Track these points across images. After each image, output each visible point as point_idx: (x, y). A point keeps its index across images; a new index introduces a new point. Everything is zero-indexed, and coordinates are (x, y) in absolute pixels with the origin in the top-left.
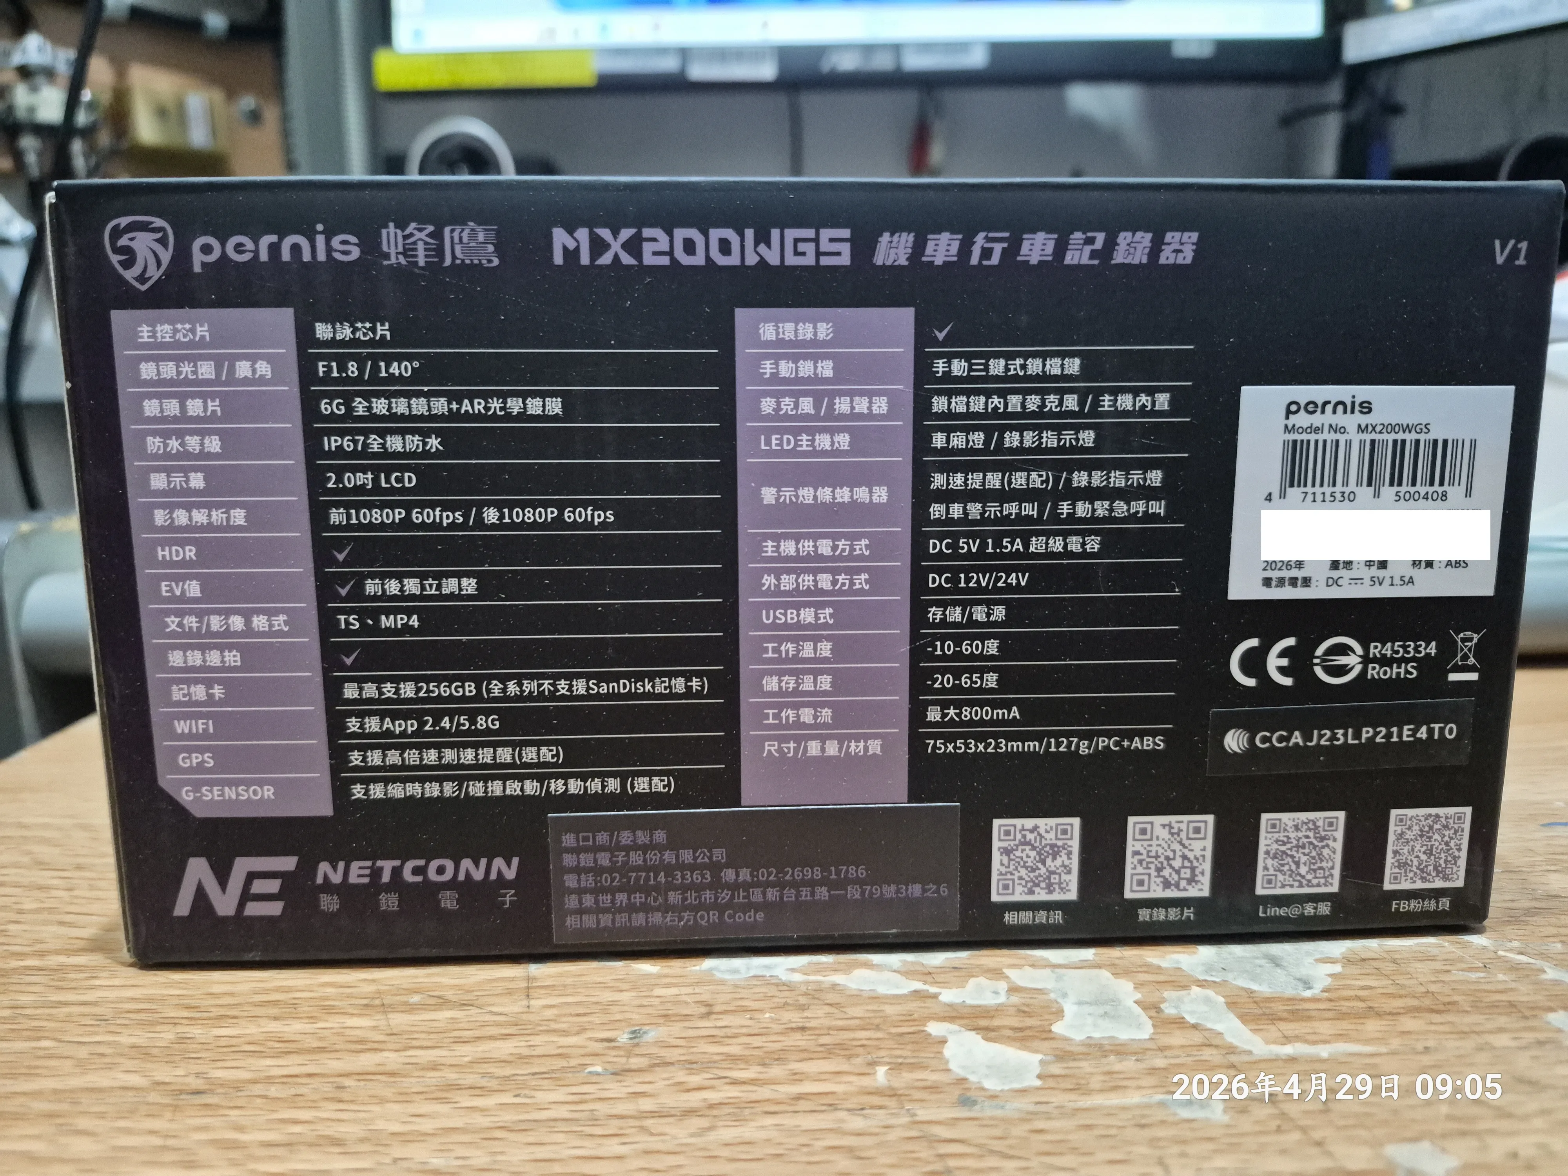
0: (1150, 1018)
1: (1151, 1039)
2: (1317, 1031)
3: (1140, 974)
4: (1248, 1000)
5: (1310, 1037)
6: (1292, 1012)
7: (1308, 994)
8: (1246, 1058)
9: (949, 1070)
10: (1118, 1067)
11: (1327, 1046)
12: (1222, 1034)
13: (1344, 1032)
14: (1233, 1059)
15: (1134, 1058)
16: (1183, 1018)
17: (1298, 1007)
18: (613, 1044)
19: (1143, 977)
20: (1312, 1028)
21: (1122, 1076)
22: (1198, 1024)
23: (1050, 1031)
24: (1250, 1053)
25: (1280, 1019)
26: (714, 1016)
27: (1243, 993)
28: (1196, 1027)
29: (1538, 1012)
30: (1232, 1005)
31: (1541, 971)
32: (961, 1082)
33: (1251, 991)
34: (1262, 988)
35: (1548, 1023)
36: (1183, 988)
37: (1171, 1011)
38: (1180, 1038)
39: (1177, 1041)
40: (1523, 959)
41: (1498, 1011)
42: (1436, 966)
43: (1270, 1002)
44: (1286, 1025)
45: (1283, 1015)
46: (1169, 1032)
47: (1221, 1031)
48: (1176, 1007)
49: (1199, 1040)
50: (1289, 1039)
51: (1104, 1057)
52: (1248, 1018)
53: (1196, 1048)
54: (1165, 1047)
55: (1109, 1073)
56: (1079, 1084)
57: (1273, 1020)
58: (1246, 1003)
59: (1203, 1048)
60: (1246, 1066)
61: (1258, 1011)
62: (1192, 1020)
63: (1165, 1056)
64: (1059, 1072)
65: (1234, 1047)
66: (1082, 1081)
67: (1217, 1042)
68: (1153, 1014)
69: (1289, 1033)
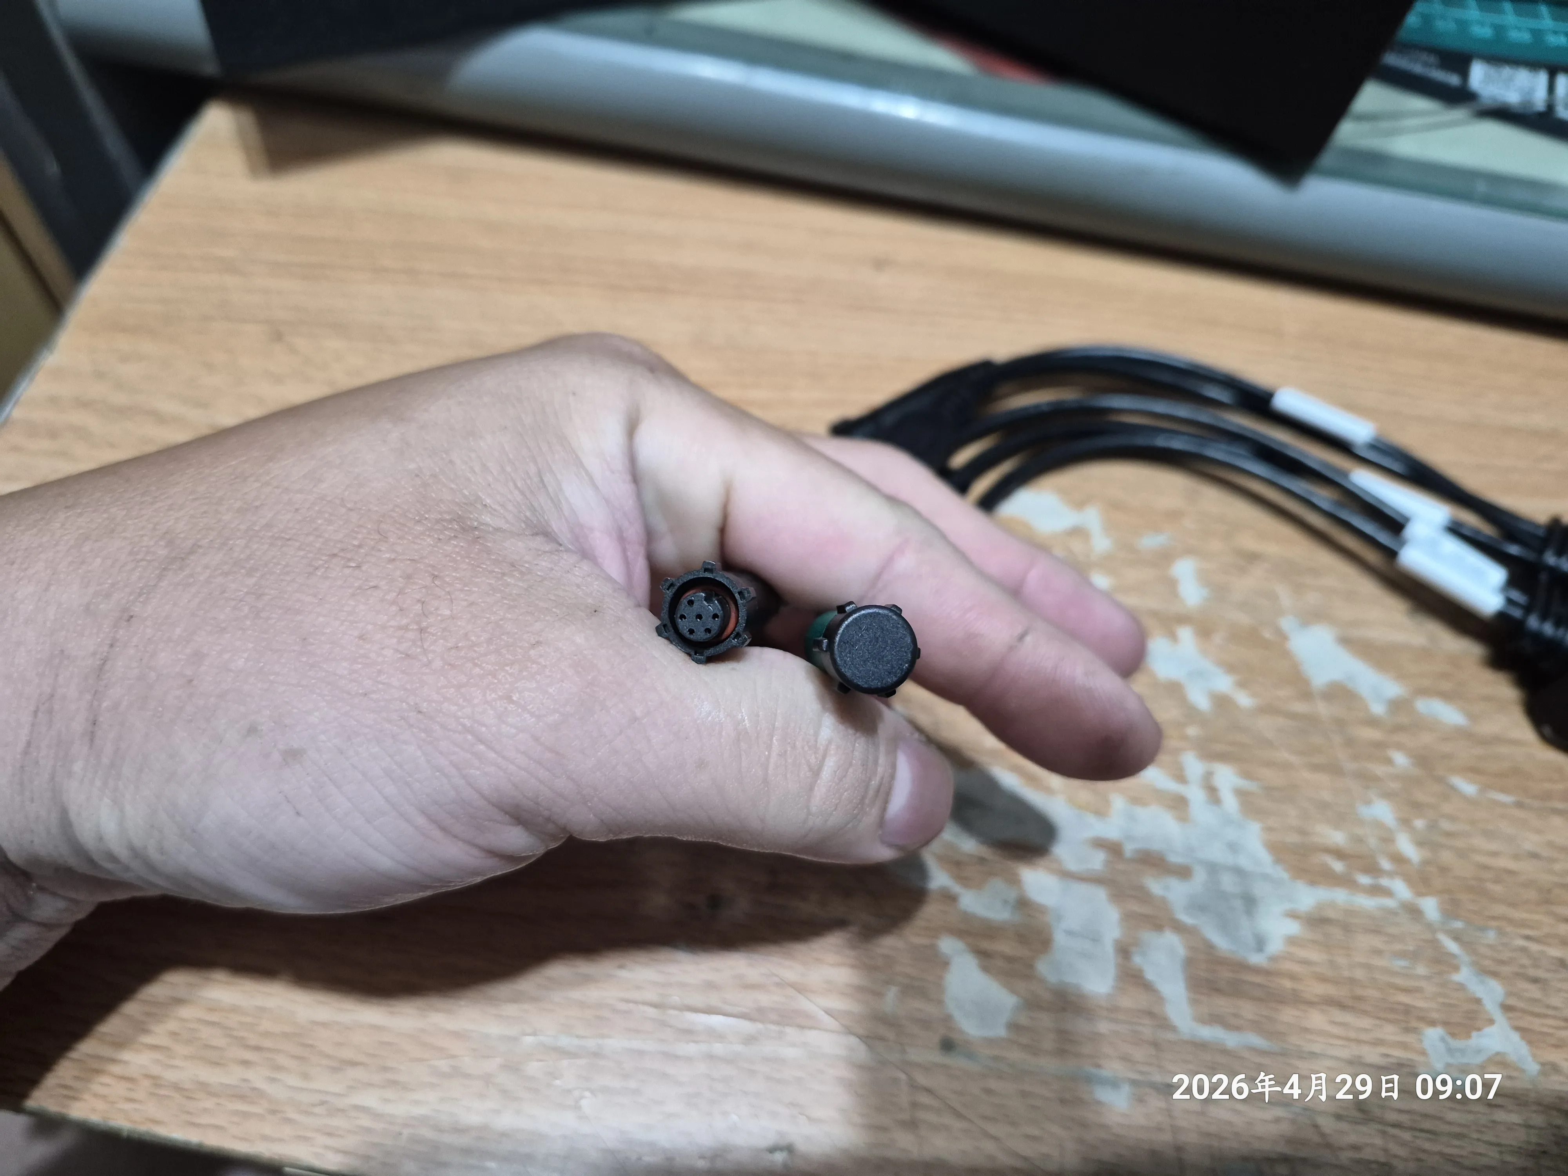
0: (1118, 966)
1: (1109, 995)
2: (1240, 1014)
3: (1130, 901)
4: (1204, 958)
5: (1231, 1020)
6: (1231, 982)
7: (1255, 960)
9: (942, 1002)
11: (1240, 1034)
12: (1163, 1000)
13: (1258, 1019)
14: (1162, 1034)
16: (1142, 972)
17: (1239, 977)
18: (694, 913)
19: (1134, 906)
20: (1238, 1007)
22: (1151, 982)
23: (1033, 967)
24: (1176, 1028)
25: (1219, 991)
27: (1205, 948)
28: (1148, 987)
29: (1421, 1025)
30: (1189, 963)
31: (1456, 968)
32: (947, 1019)
33: (1210, 947)
34: (1221, 943)
35: (1421, 1041)
36: (1159, 927)
37: (1137, 960)
38: (1130, 1000)
39: (1126, 1002)
40: (1452, 947)
41: (1391, 1016)
42: (1377, 942)
43: (1220, 963)
44: (1218, 999)
45: (1223, 985)
46: (1125, 987)
47: (1165, 996)
48: (1143, 954)
49: (1144, 1004)
50: (1213, 1017)
51: (1064, 1010)
52: (1193, 982)
53: (1138, 1014)
54: (1114, 1007)
55: (1061, 1032)
56: (1034, 1041)
57: (1212, 989)
58: (1200, 961)
59: (1143, 1015)
60: (1166, 1045)
61: (1205, 975)
62: (1149, 976)
63: (1110, 1021)
64: (1024, 1022)
65: (1167, 1019)
66: (1038, 1037)
67: (1156, 1009)
68: (1121, 961)
69: (1217, 1010)
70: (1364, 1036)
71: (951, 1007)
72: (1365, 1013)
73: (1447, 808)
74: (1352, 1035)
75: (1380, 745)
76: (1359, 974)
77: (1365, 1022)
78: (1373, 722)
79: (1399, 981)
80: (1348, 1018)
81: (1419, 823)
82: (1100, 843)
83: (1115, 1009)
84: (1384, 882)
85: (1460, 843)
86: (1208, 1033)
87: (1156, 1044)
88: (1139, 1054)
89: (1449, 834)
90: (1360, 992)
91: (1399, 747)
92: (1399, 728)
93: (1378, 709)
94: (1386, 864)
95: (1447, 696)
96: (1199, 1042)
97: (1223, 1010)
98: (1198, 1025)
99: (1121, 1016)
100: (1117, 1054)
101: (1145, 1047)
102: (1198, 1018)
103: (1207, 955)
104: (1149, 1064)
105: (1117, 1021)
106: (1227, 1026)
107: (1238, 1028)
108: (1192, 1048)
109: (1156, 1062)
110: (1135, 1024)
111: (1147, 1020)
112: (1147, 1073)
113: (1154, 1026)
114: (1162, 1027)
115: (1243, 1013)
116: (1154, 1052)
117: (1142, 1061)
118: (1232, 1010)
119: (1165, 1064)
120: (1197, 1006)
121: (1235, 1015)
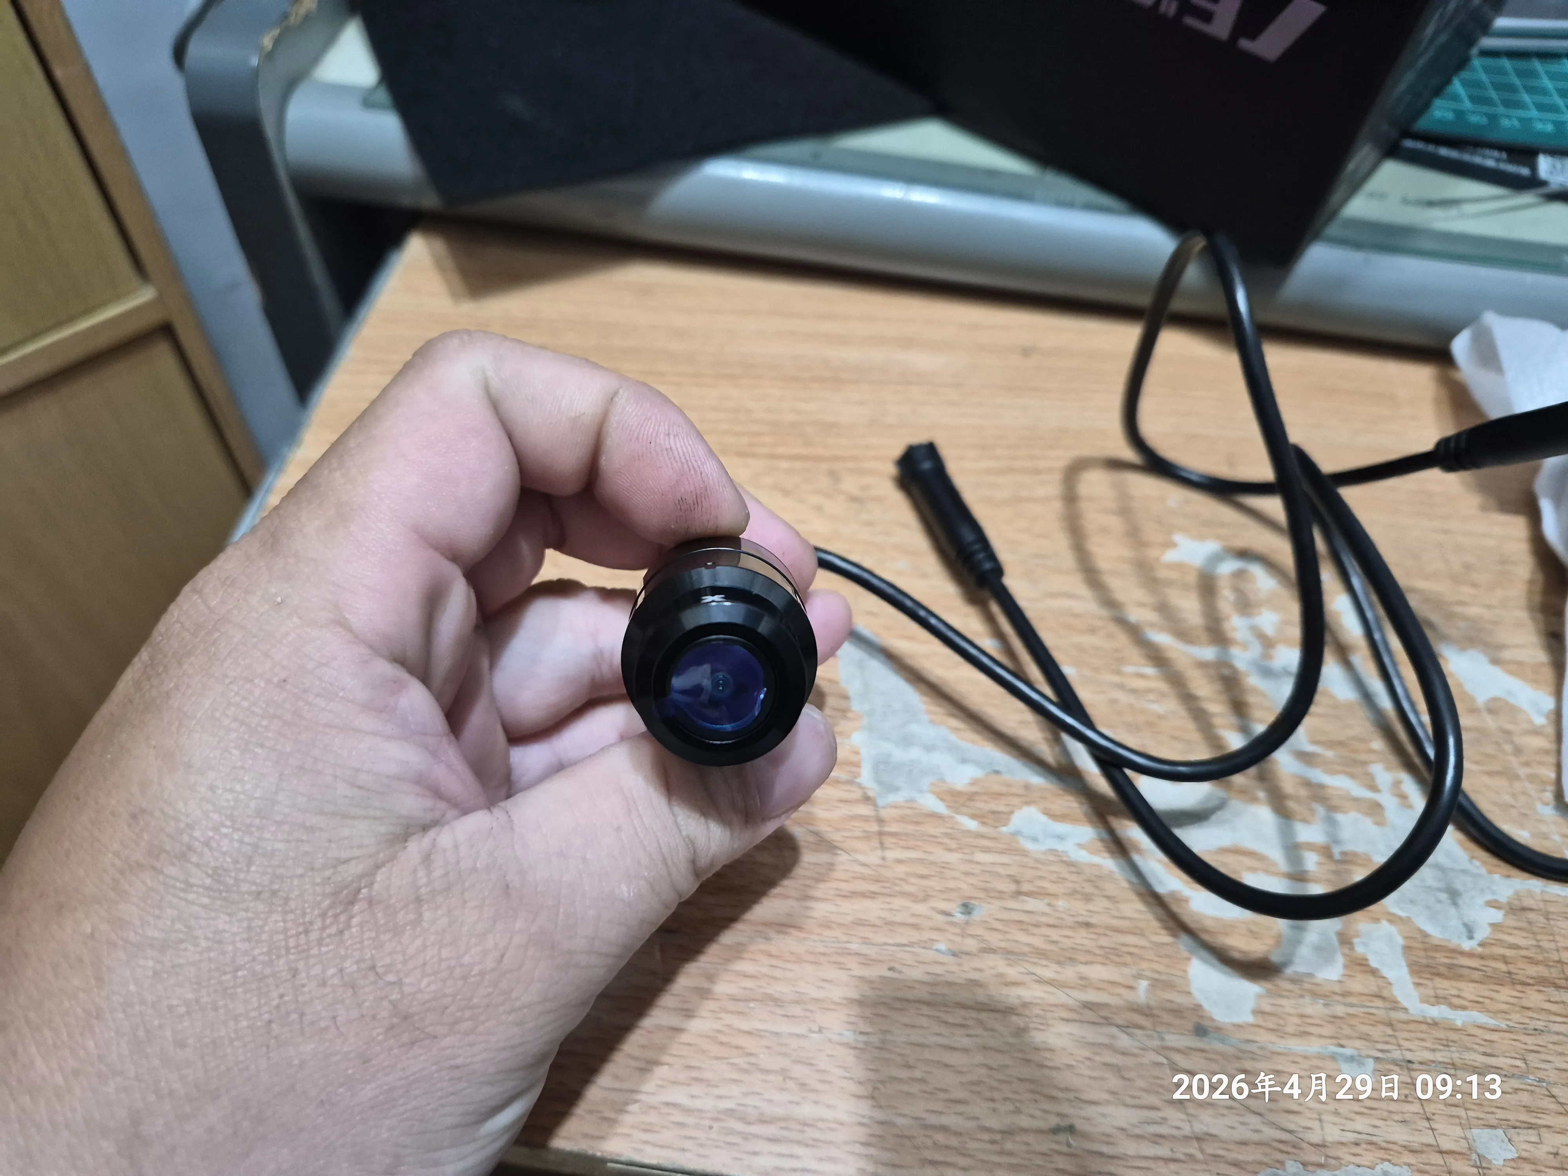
1: (1339, 982)
2: (1461, 995)
4: (1420, 946)
5: (1456, 1001)
6: (1450, 967)
7: (1467, 945)
8: (1402, 1016)
9: (1189, 993)
10: (1309, 1011)
11: (1465, 1013)
12: (1390, 984)
13: (1480, 999)
14: (1394, 1015)
15: (1322, 1001)
16: (1367, 960)
17: (1455, 962)
18: (950, 919)
20: (1459, 990)
21: (1309, 1021)
22: (1377, 969)
24: (1405, 1010)
25: (1439, 975)
26: (1022, 898)
27: (1419, 936)
28: (1374, 972)
30: (1407, 949)
32: (1198, 1008)
33: (1426, 935)
34: (1435, 932)
36: (1375, 920)
37: (1360, 949)
38: (1360, 984)
39: (1356, 987)
43: (1436, 951)
44: (1440, 983)
45: (1442, 970)
46: (1354, 974)
47: (1392, 981)
48: (1365, 944)
49: (1373, 989)
50: (1438, 999)
51: (1302, 996)
52: (1415, 968)
53: (1370, 998)
54: (1347, 992)
55: (1302, 1016)
56: (1279, 1025)
57: (1433, 974)
58: (1418, 949)
59: (1374, 999)
60: (1400, 1026)
61: (1424, 961)
62: (1373, 963)
63: (1345, 1005)
64: (1267, 1008)
65: (1396, 1002)
66: (1282, 1022)
67: (1385, 993)
68: (1346, 951)
69: (1440, 993)
71: (1199, 997)
78: (1537, 731)
82: (1309, 846)
83: (1346, 994)
86: (1436, 1012)
87: (1390, 1024)
88: (1377, 1032)
93: (1535, 719)
96: (1429, 1021)
97: (1446, 992)
98: (1426, 1007)
99: (1353, 1000)
100: (1357, 1035)
101: (1381, 1028)
102: (1425, 1000)
103: (1423, 943)
104: (1387, 1043)
105: (1352, 1005)
106: (1455, 1007)
107: (1464, 1008)
108: (1424, 1027)
109: (1394, 1041)
110: (1368, 1007)
111: (1379, 1003)
112: (1387, 1051)
113: (1386, 1009)
114: (1394, 1009)
115: (1465, 994)
116: (1389, 1031)
117: (1380, 1039)
118: (1454, 992)
119: (1402, 1042)
120: (1422, 989)
121: (1458, 996)
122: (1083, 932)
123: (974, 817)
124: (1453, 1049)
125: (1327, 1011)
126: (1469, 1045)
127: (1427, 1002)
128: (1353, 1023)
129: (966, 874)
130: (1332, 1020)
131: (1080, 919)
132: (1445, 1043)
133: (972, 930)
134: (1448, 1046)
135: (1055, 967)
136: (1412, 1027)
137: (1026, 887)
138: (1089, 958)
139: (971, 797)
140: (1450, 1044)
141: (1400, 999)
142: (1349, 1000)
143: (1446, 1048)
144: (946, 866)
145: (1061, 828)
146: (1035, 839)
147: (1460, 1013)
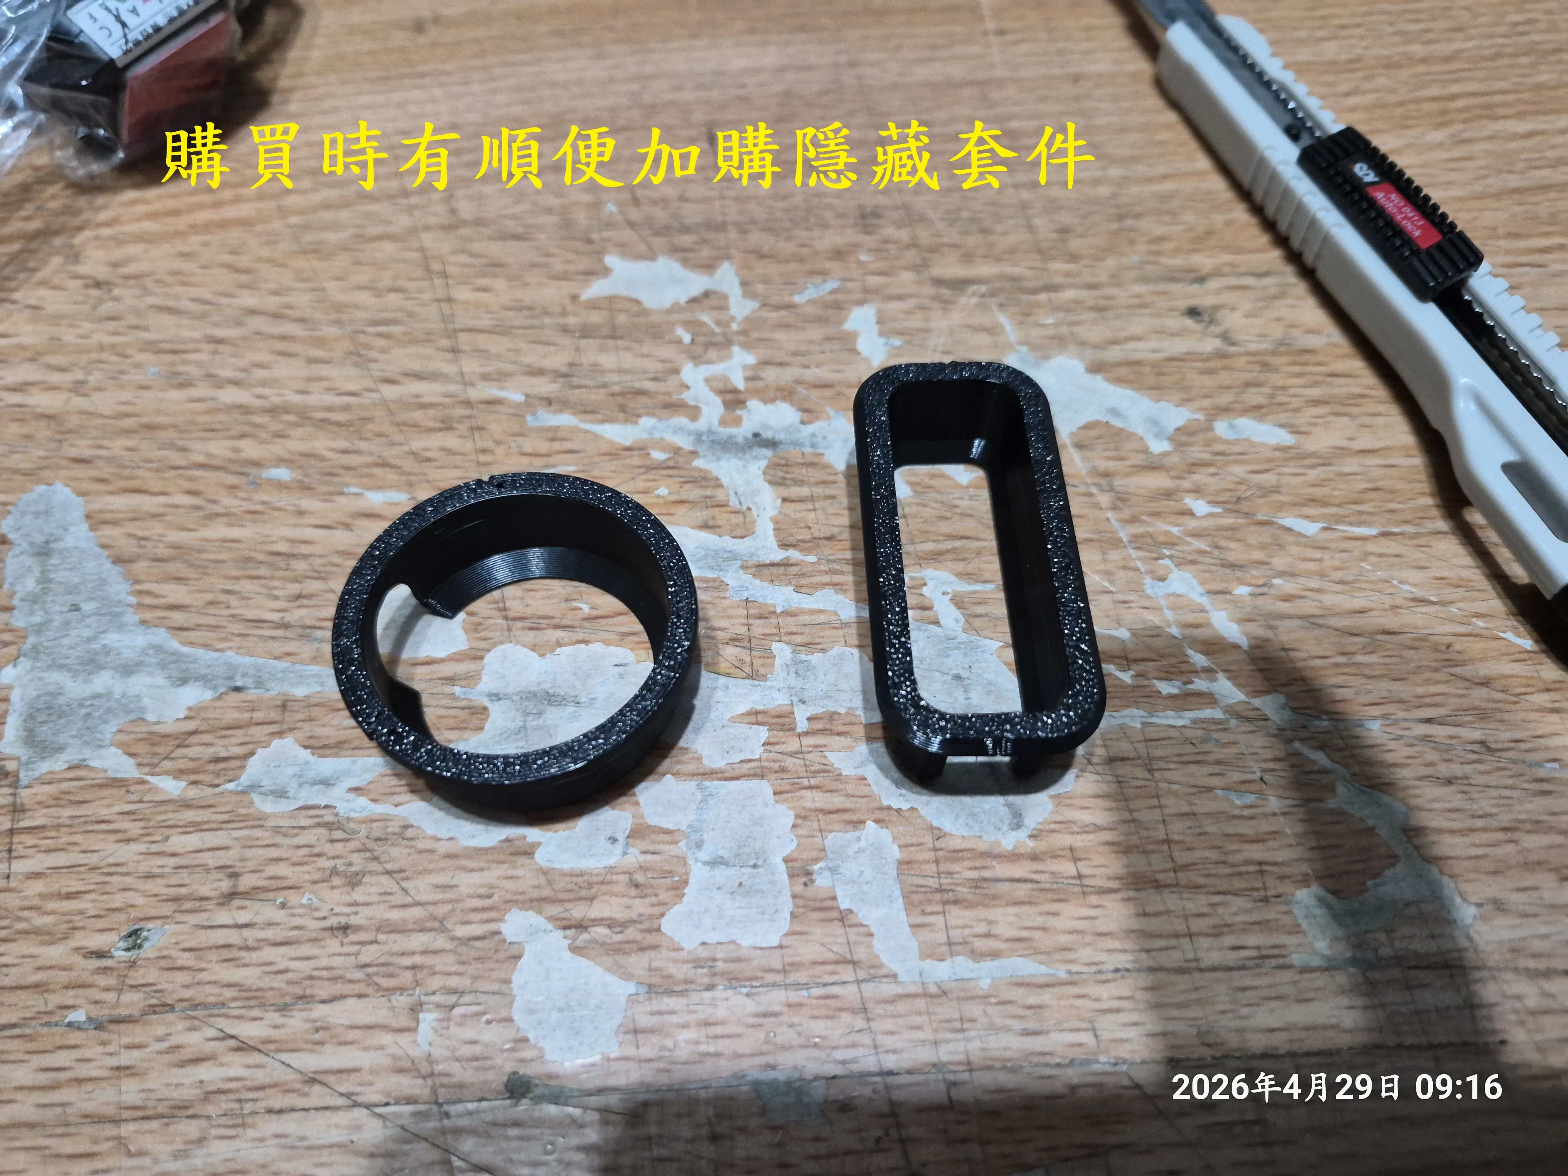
0: (794, 897)
1: (781, 947)
2: (994, 931)
3: (808, 793)
4: (930, 855)
5: (980, 944)
6: (976, 884)
7: (1012, 841)
8: (887, 989)
9: (510, 1020)
10: (721, 1012)
11: (997, 963)
12: (871, 935)
13: (1025, 934)
14: (872, 991)
15: (745, 990)
16: (834, 898)
17: (987, 874)
18: (102, 963)
19: (814, 799)
20: (991, 923)
21: (719, 1030)
22: (850, 911)
23: (658, 930)
24: (894, 976)
25: (957, 902)
26: (237, 902)
27: (928, 840)
28: (844, 918)
29: (1284, 888)
30: (907, 868)
31: (1331, 789)
32: (518, 1044)
33: (941, 836)
34: (958, 828)
35: (1289, 913)
36: (858, 824)
37: (823, 881)
38: (817, 945)
39: (809, 951)
40: (1320, 758)
41: (1238, 884)
42: (1200, 774)
43: (954, 860)
44: (958, 916)
45: (964, 891)
46: (807, 929)
47: (873, 929)
48: (833, 871)
49: (843, 950)
50: (952, 947)
51: (710, 987)
52: (916, 898)
53: (829, 968)
54: (792, 964)
55: (707, 1024)
56: (663, 1048)
57: (945, 903)
58: (927, 862)
59: (840, 968)
60: (879, 1010)
61: (932, 883)
62: (844, 904)
63: (786, 986)
64: (644, 1021)
65: (881, 966)
66: (669, 1044)
67: (860, 954)
68: (799, 889)
69: (957, 935)
70: (1197, 925)
71: (525, 1024)
72: (1197, 887)
73: (1279, 562)
74: (1180, 926)
75: (1168, 494)
76: (1177, 828)
77: (1198, 903)
78: (1153, 466)
79: (1243, 828)
80: (1171, 901)
81: (1242, 591)
82: (755, 717)
84: (1200, 684)
85: (1307, 607)
86: (945, 971)
87: (863, 1010)
88: (834, 1030)
89: (1287, 598)
90: (1182, 857)
91: (1197, 491)
92: (1195, 466)
93: (1159, 446)
94: (1199, 659)
95: (1256, 411)
96: (933, 990)
97: (967, 931)
98: (928, 964)
99: (801, 977)
100: (802, 1041)
101: (846, 1018)
102: (928, 953)
103: (935, 849)
104: (854, 1045)
105: (798, 986)
106: (978, 956)
107: (995, 955)
108: (921, 1003)
109: (866, 1039)
110: (825, 985)
111: (848, 975)
112: (855, 1061)
113: (859, 982)
114: (872, 978)
115: (1002, 930)
116: (860, 1023)
117: (842, 1042)
118: (982, 929)
119: (882, 1039)
120: (925, 935)
121: (988, 935)
122: (333, 944)
123: (178, 774)
124: (972, 1034)
125: (751, 1006)
126: (999, 1021)
127: (931, 956)
128: (796, 1020)
129: (149, 876)
130: (761, 1020)
131: (334, 921)
132: (958, 1025)
133: (136, 977)
134: (962, 1030)
135: (273, 1017)
136: (900, 1007)
137: (246, 882)
138: (337, 988)
139: (183, 739)
140: (966, 1025)
141: (884, 959)
142: (792, 978)
143: (960, 1036)
144: (116, 868)
145: (327, 766)
146: (280, 794)
147: (988, 965)
